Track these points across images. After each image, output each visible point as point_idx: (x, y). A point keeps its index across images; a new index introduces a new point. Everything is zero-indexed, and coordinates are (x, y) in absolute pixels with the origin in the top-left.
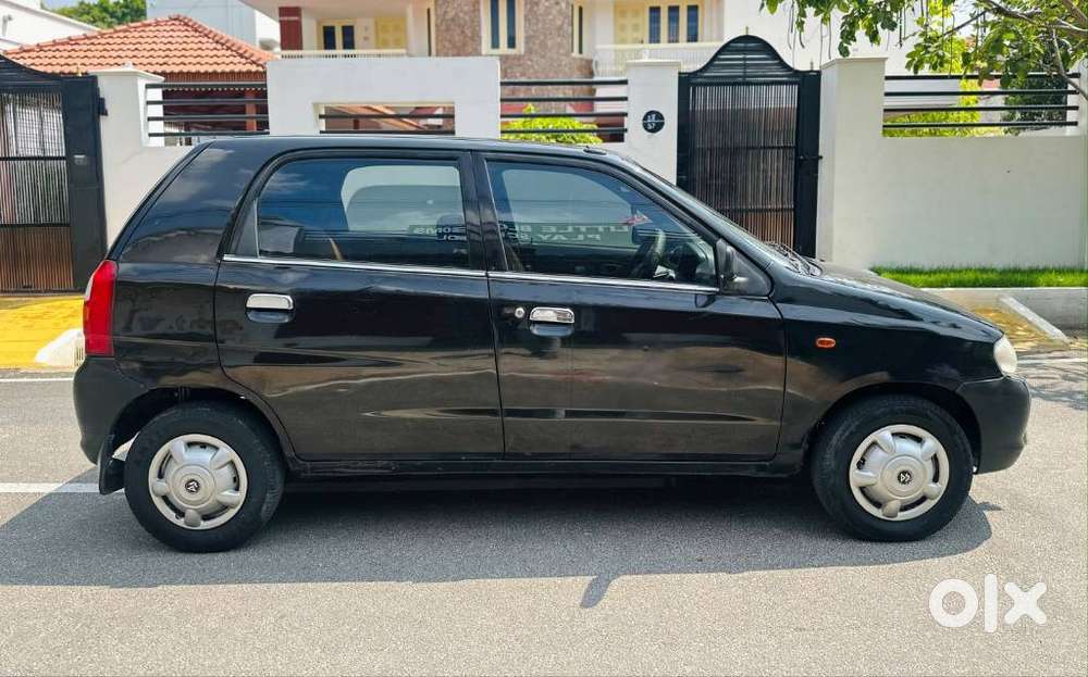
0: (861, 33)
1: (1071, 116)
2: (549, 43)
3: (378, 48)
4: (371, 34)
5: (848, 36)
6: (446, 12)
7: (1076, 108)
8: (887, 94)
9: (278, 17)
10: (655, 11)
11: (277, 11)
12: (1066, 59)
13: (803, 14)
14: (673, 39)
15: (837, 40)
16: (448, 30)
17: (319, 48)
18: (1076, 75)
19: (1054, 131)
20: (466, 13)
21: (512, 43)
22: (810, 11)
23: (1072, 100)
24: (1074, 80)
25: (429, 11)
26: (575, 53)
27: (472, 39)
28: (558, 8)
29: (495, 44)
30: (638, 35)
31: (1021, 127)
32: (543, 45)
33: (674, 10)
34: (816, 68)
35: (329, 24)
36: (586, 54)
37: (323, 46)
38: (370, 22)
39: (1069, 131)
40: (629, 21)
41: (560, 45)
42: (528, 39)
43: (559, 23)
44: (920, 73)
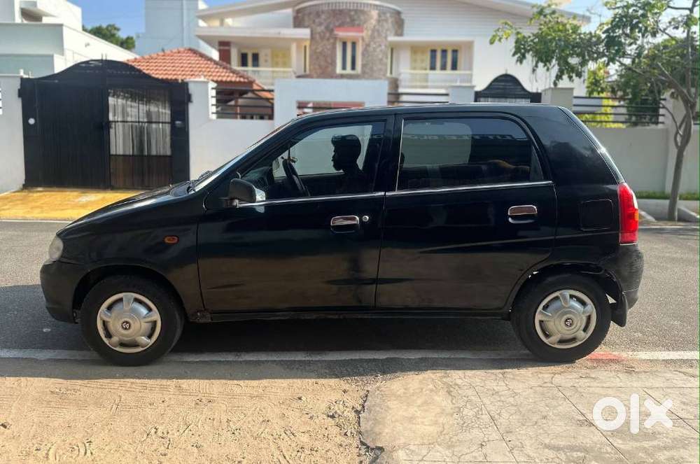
0: (565, 77)
1: (661, 119)
2: (375, 68)
3: (273, 66)
4: (269, 59)
5: (559, 77)
6: (316, 49)
7: (663, 115)
8: (575, 105)
9: (217, 47)
10: (434, 52)
11: (217, 44)
12: (659, 92)
13: (536, 66)
14: (444, 68)
15: (553, 78)
16: (318, 58)
17: (238, 66)
18: (664, 99)
19: (653, 126)
20: (328, 50)
21: (353, 67)
22: (541, 65)
23: (662, 111)
24: (663, 102)
25: (305, 47)
26: (388, 74)
27: (331, 64)
28: (380, 48)
29: (344, 68)
30: (424, 65)
31: (635, 124)
32: (372, 69)
33: (444, 52)
34: (539, 91)
35: (244, 51)
36: (394, 75)
37: (240, 63)
38: (268, 51)
39: (660, 126)
40: (419, 57)
41: (381, 70)
42: (364, 66)
43: (380, 56)
44: (592, 96)
